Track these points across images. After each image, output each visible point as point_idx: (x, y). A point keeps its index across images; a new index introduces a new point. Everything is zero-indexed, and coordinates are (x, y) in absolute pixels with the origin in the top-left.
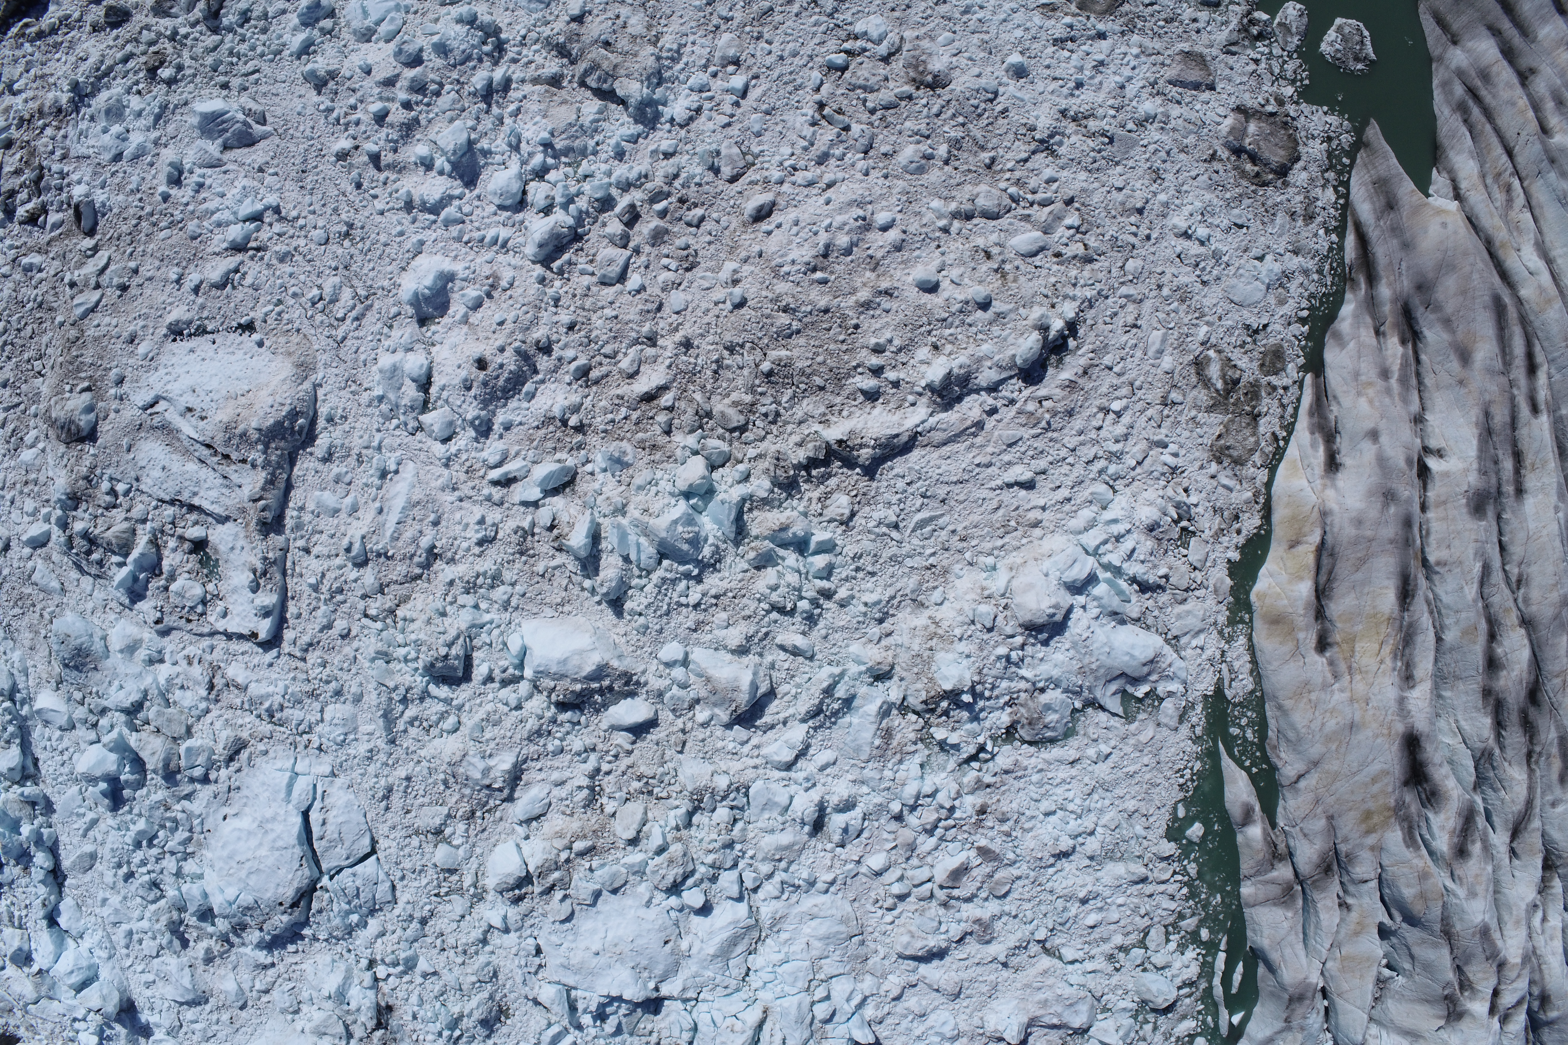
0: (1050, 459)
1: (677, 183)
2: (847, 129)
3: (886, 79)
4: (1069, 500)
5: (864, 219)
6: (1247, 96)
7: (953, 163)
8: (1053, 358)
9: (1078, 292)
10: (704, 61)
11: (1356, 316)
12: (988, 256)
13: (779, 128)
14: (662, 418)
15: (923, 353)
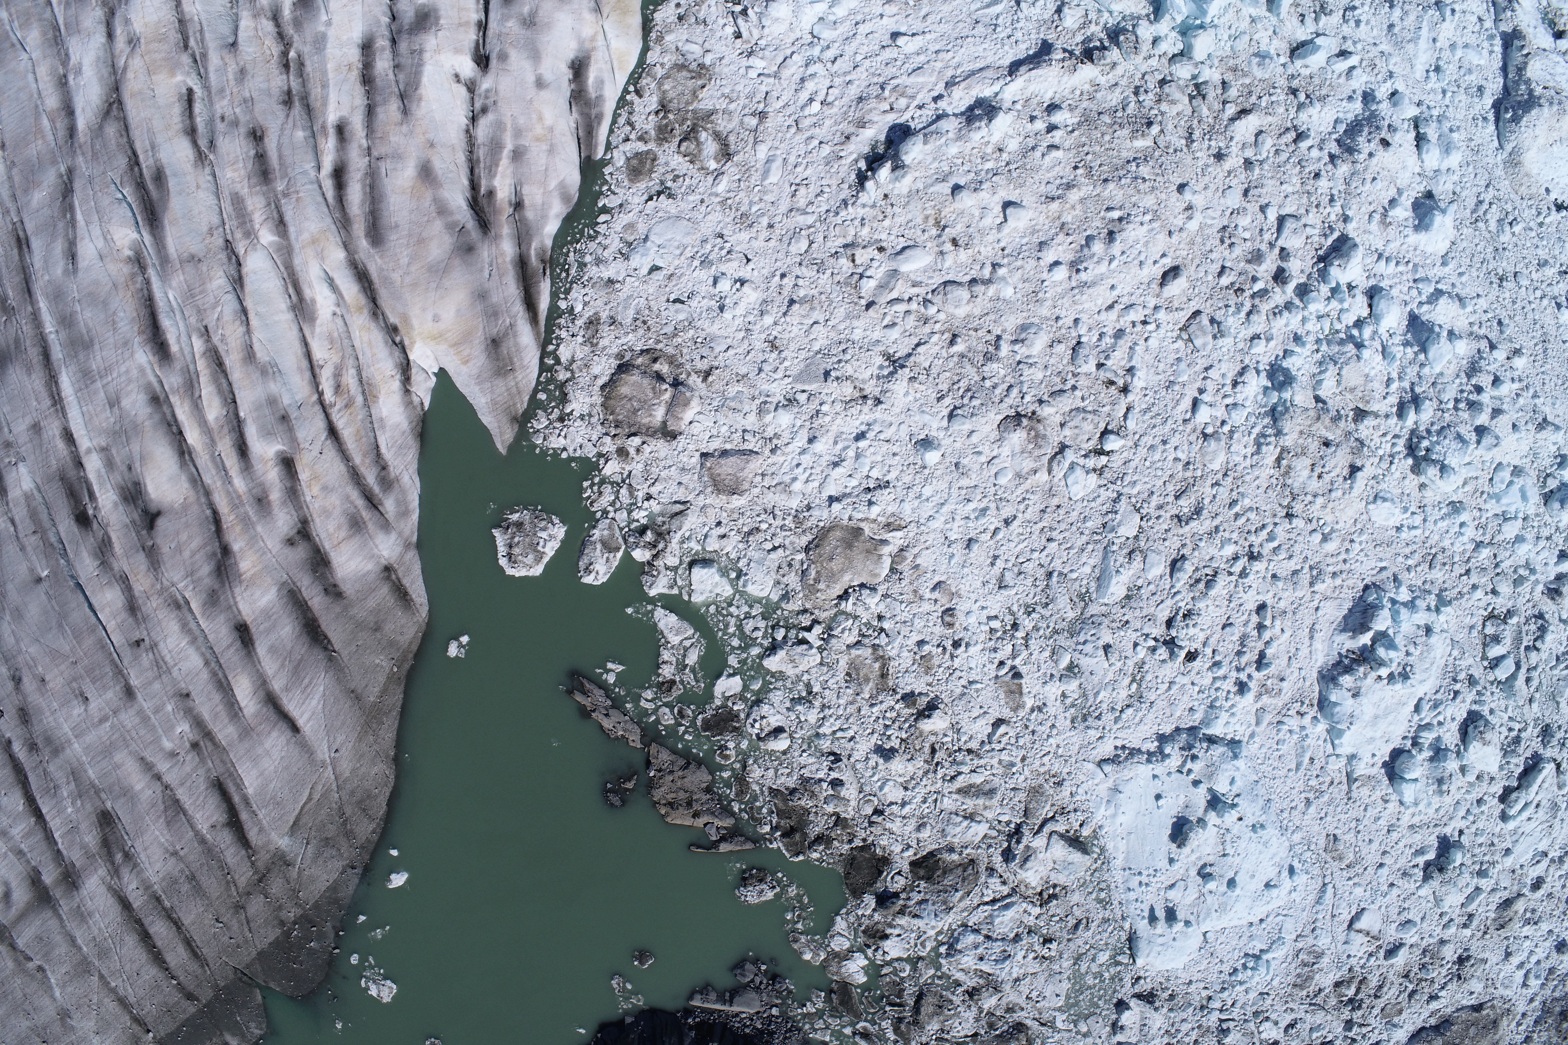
0: (879, 59)
1: (1247, 306)
2: (1100, 366)
3: (1062, 425)
4: (857, 24)
5: (1078, 271)
6: (662, 455)
7: (991, 338)
8: (881, 150)
9: (861, 212)
10: (1236, 436)
11: (544, 217)
12: (955, 242)
13: (1162, 366)
14: (1233, 93)
15: (1013, 145)
